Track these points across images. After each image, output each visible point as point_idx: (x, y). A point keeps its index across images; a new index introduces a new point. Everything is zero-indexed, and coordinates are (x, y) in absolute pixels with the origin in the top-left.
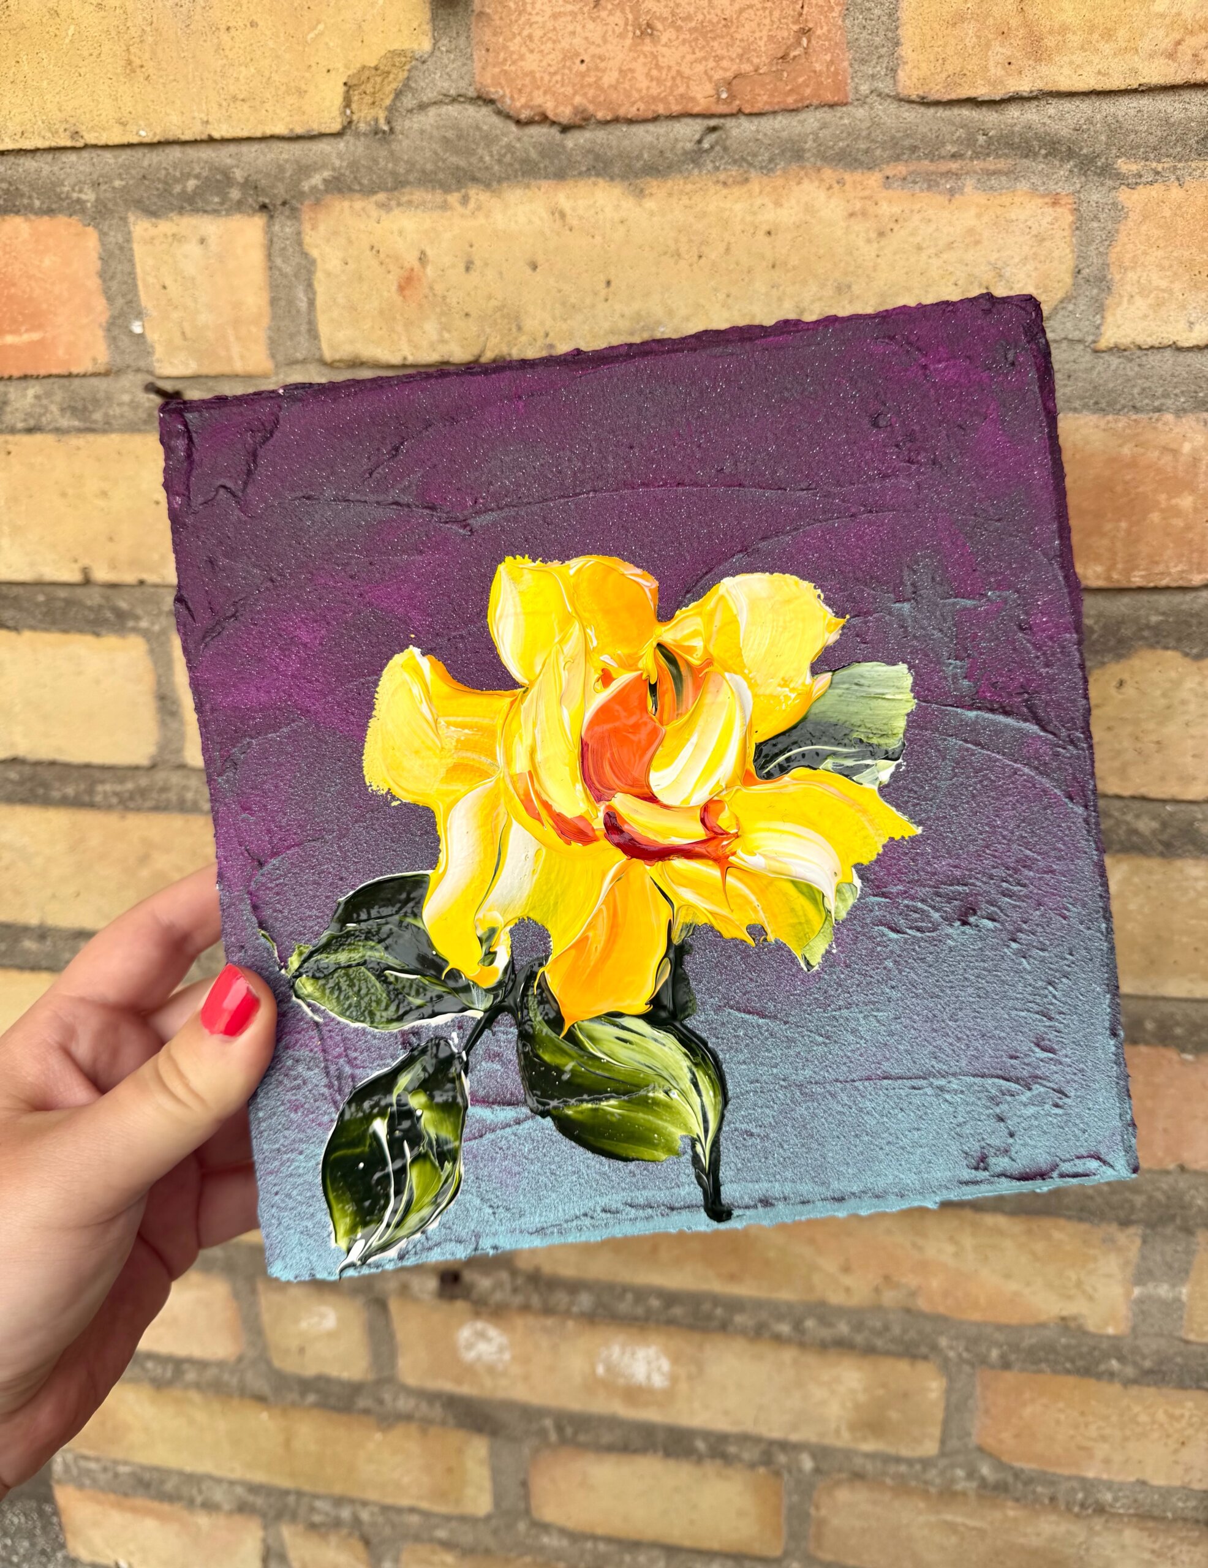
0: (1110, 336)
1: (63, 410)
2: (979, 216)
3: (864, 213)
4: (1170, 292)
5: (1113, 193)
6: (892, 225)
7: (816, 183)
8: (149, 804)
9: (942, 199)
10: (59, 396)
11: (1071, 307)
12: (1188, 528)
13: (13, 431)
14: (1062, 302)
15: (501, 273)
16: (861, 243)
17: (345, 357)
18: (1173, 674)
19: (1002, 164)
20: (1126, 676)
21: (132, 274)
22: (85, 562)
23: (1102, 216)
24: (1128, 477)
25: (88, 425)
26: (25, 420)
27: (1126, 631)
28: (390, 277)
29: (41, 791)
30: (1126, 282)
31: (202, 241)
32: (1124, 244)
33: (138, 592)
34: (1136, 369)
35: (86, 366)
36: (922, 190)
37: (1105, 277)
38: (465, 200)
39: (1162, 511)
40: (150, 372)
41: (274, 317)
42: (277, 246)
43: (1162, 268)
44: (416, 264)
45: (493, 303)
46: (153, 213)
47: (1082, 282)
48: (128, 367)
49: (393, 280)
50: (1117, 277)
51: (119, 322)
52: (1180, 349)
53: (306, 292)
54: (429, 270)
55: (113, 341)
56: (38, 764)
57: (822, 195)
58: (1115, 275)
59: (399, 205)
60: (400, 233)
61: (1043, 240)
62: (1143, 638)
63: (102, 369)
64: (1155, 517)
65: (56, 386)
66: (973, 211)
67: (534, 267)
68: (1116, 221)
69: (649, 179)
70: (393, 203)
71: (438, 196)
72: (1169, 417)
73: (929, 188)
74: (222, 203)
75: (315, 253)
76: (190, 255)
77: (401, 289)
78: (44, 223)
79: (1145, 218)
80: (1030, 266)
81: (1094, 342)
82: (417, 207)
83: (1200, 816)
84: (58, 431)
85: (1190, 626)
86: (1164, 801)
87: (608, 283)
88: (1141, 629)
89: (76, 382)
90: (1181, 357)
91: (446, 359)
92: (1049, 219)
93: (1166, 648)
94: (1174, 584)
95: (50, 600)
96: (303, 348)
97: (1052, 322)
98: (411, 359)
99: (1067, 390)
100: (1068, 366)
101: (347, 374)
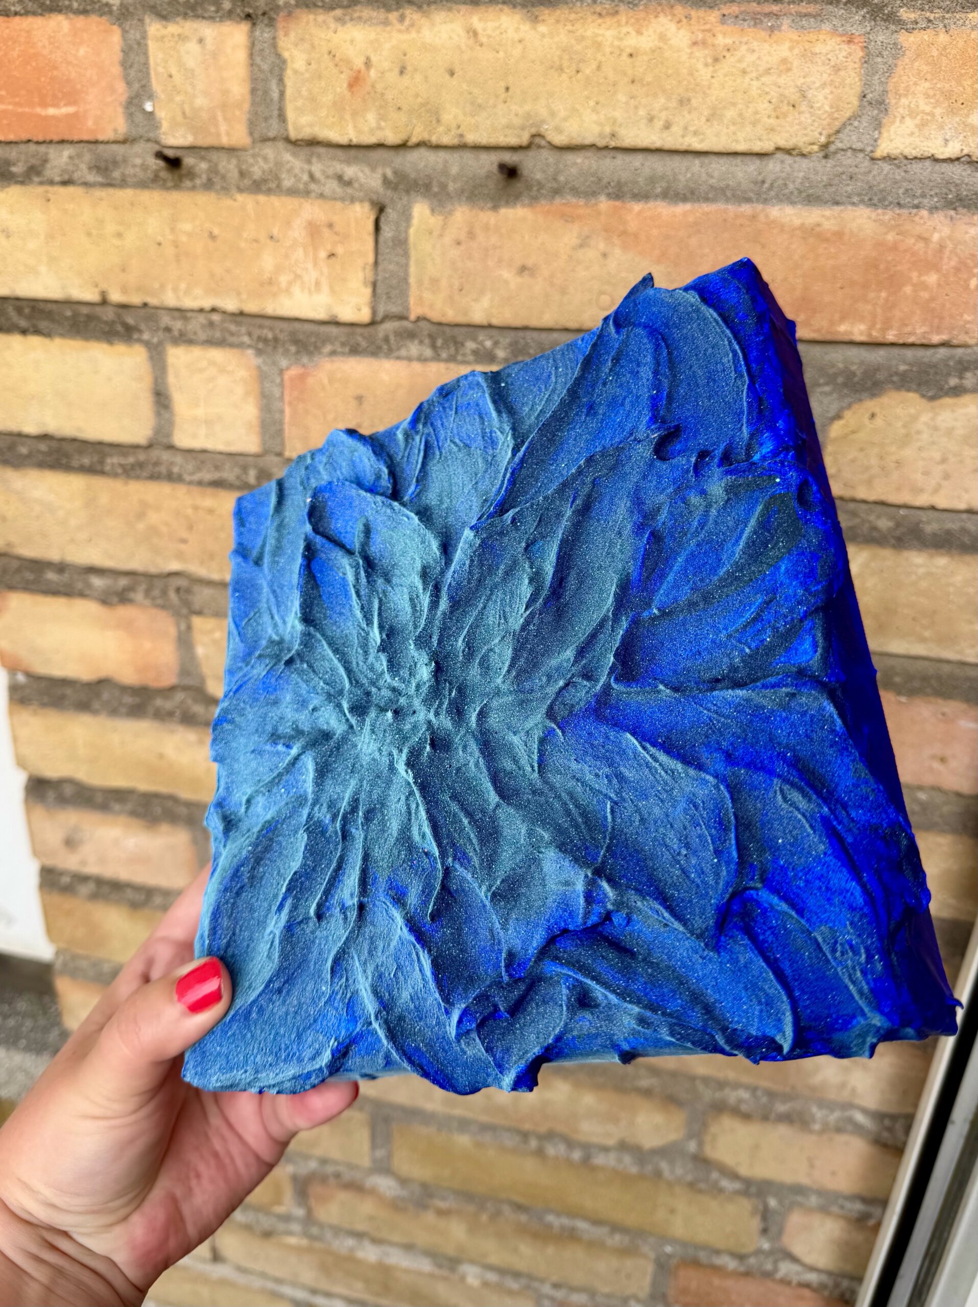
0: (885, 147)
1: (90, 168)
2: (791, 49)
3: (704, 43)
4: (932, 115)
5: (895, 35)
6: (725, 53)
7: (669, 18)
8: (145, 474)
9: (763, 34)
10: (87, 157)
11: (856, 123)
12: (932, 299)
13: (51, 183)
14: (849, 119)
15: (426, 77)
16: (700, 66)
17: (306, 138)
18: (912, 411)
19: (812, 9)
20: (877, 410)
21: (146, 64)
22: (104, 286)
23: (885, 53)
24: (890, 258)
25: (108, 181)
26: (61, 175)
27: (880, 376)
28: (343, 76)
29: (64, 461)
30: (900, 105)
31: (201, 41)
32: (900, 76)
33: (142, 312)
34: (903, 174)
35: (108, 135)
36: (749, 27)
37: (884, 101)
38: (402, 18)
39: (914, 285)
40: (157, 142)
41: (253, 104)
42: (258, 47)
43: (927, 96)
44: (363, 67)
45: (419, 100)
46: (164, 17)
47: (866, 104)
48: (141, 137)
49: (345, 77)
50: (893, 101)
51: (135, 101)
52: (937, 160)
53: (278, 84)
54: (373, 73)
55: (130, 116)
56: (63, 440)
57: (673, 27)
58: (891, 100)
59: (352, 19)
60: (352, 41)
61: (839, 70)
62: (893, 382)
63: (121, 137)
64: (908, 289)
65: (85, 150)
66: (787, 44)
67: (452, 73)
68: (895, 57)
69: (542, 8)
70: (347, 18)
71: (381, 14)
72: (924, 213)
73: (755, 25)
74: (217, 11)
75: (286, 55)
76: (191, 52)
77: (351, 86)
78: (80, 21)
79: (918, 55)
80: (827, 91)
81: (872, 152)
82: (365, 22)
83: (924, 519)
84: (86, 184)
85: (929, 375)
86: (899, 507)
87: (507, 89)
88: (891, 376)
89: (101, 147)
90: (937, 167)
91: (382, 141)
92: (844, 54)
93: (909, 390)
94: (918, 342)
95: (76, 315)
96: (274, 129)
97: (841, 135)
98: (355, 141)
99: (849, 189)
100: (851, 170)
101: (306, 150)
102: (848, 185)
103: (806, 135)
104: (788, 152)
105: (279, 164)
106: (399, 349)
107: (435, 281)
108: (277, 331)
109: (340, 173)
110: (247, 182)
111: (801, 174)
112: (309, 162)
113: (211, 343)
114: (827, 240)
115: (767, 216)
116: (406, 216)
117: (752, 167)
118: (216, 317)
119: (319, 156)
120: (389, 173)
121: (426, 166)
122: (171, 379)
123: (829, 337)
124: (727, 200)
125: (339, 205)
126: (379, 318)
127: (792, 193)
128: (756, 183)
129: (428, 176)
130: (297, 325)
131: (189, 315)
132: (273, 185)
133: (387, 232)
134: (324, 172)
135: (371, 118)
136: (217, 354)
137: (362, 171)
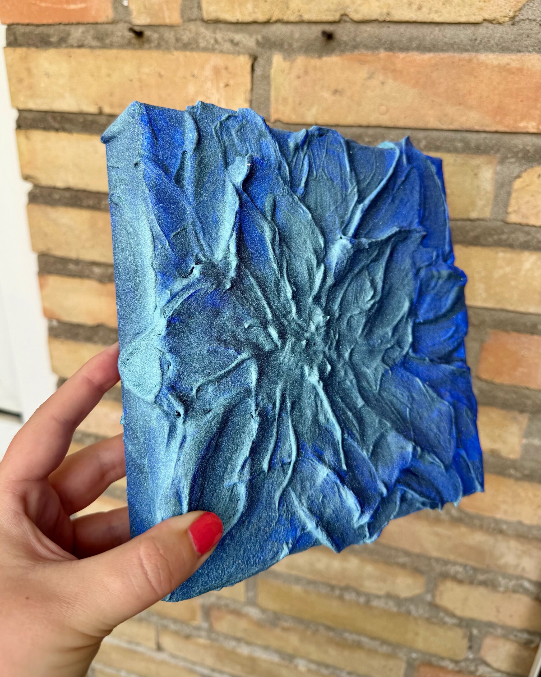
10: (92, 32)
11: (531, 4)
14: (527, 2)
17: (213, 19)
22: (101, 104)
29: (79, 203)
35: (103, 19)
40: (130, 23)
48: (121, 20)
51: (118, 1)
55: (115, 9)
56: (78, 191)
63: (110, 21)
65: (91, 28)
91: (256, 20)
96: (195, 14)
97: (522, 11)
98: (240, 20)
99: (527, 43)
100: (528, 31)
101: (212, 26)
102: (526, 40)
103: (501, 12)
104: (491, 21)
105: (197, 34)
107: (285, 100)
109: (232, 38)
110: (180, 44)
111: (498, 35)
112: (214, 32)
114: (513, 73)
115: (478, 60)
116: (269, 62)
117: (469, 31)
119: (220, 29)
120: (259, 37)
121: (280, 34)
123: (514, 130)
124: (455, 51)
125: (231, 56)
127: (493, 46)
128: (471, 40)
129: (282, 40)
132: (194, 46)
133: (258, 71)
134: (223, 38)
135: (250, 6)
137: (244, 37)
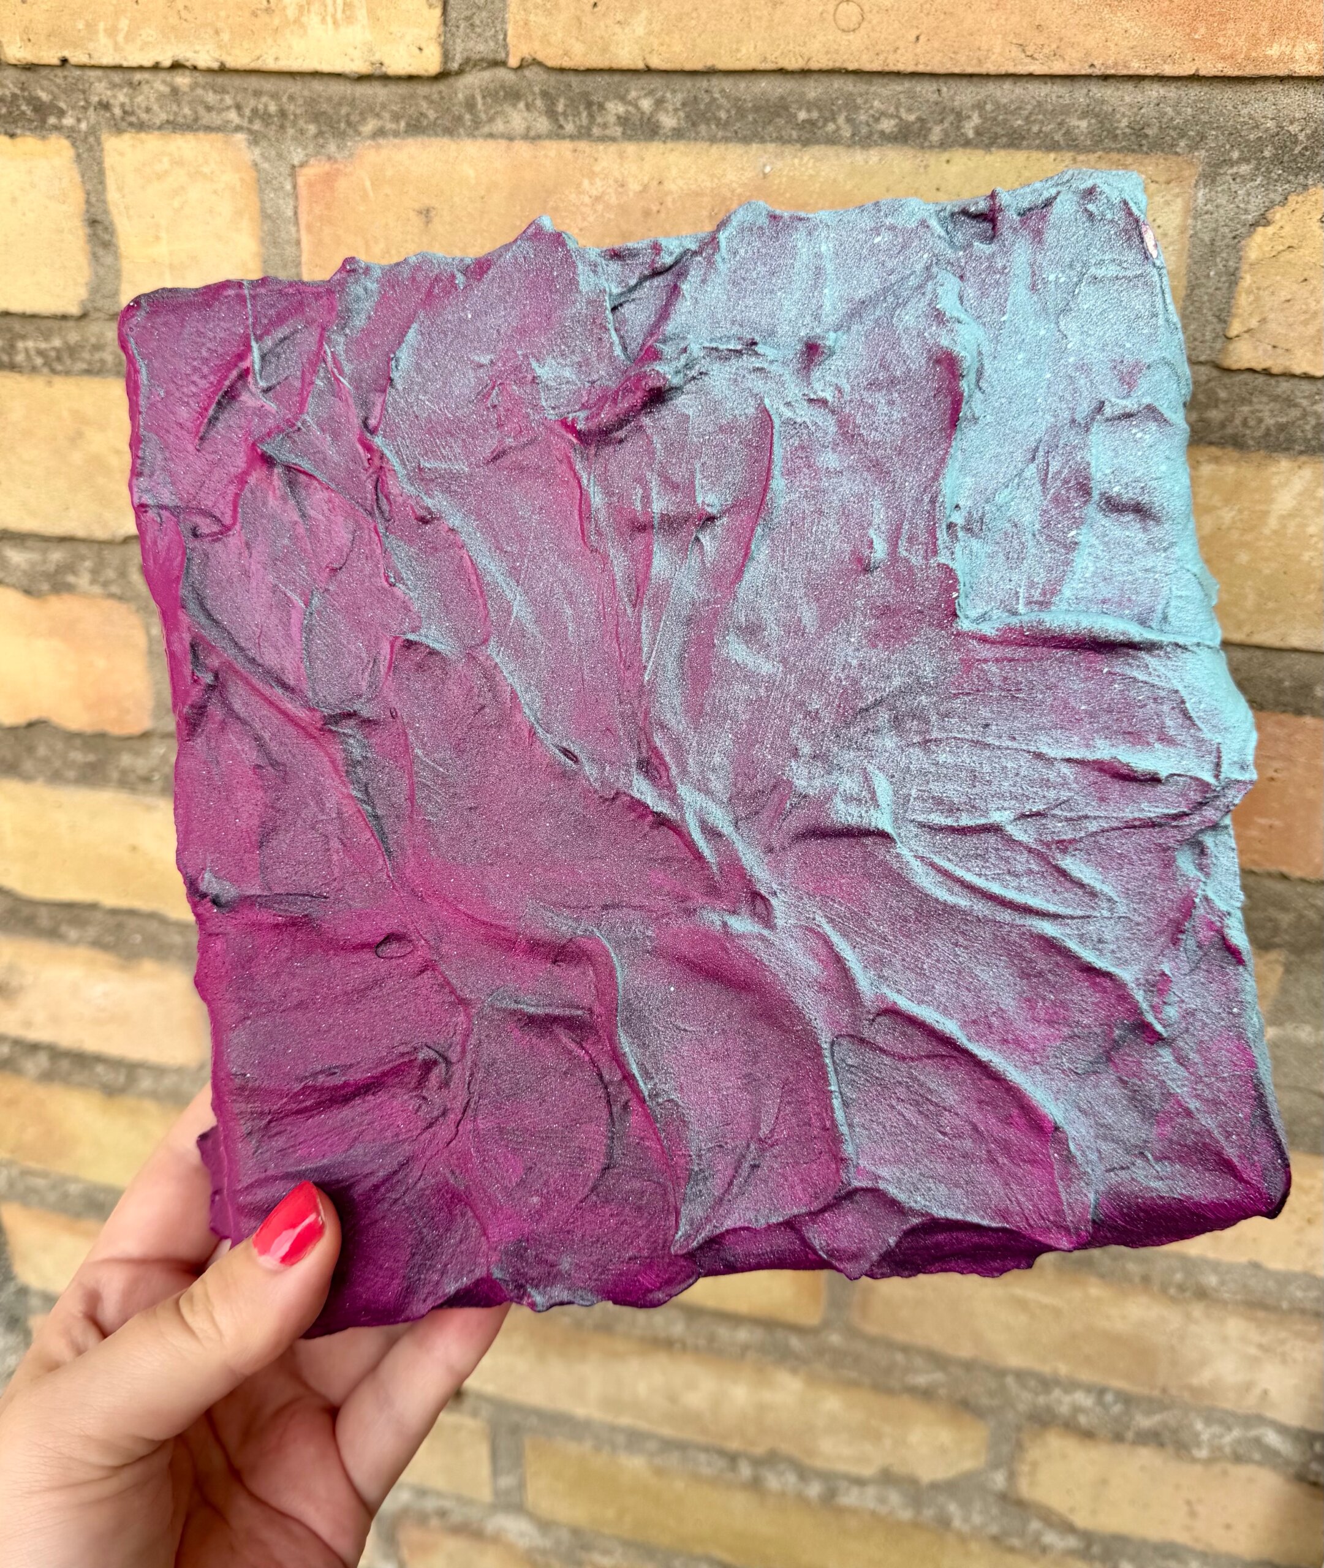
106: (491, 120)
108: (285, 99)
113: (174, 126)
118: (182, 80)
122: (112, 195)
126: (455, 66)
130: (317, 86)
131: (138, 76)
136: (185, 145)
